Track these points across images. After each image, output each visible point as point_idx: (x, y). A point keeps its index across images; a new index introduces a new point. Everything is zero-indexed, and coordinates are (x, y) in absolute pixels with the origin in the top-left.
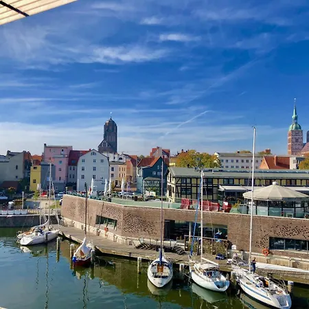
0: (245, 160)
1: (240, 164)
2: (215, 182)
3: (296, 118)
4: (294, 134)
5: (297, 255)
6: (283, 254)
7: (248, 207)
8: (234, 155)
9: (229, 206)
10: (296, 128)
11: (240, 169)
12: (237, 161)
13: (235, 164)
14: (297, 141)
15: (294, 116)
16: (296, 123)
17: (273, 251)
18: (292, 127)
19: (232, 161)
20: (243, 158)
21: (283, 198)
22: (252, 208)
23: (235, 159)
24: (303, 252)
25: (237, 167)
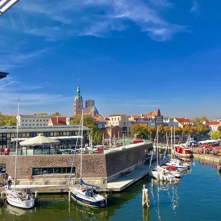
0: (43, 119)
1: (36, 123)
2: (8, 136)
3: (79, 92)
4: (78, 102)
5: (48, 177)
6: (40, 177)
7: (22, 151)
8: (32, 117)
9: (9, 151)
10: (79, 98)
11: (28, 126)
12: (34, 121)
13: (32, 123)
14: (80, 106)
15: (78, 90)
16: (79, 95)
17: (34, 176)
18: (76, 98)
19: (30, 121)
20: (41, 119)
21: (43, 144)
22: (24, 151)
23: (32, 119)
24: (52, 175)
25: (26, 125)
